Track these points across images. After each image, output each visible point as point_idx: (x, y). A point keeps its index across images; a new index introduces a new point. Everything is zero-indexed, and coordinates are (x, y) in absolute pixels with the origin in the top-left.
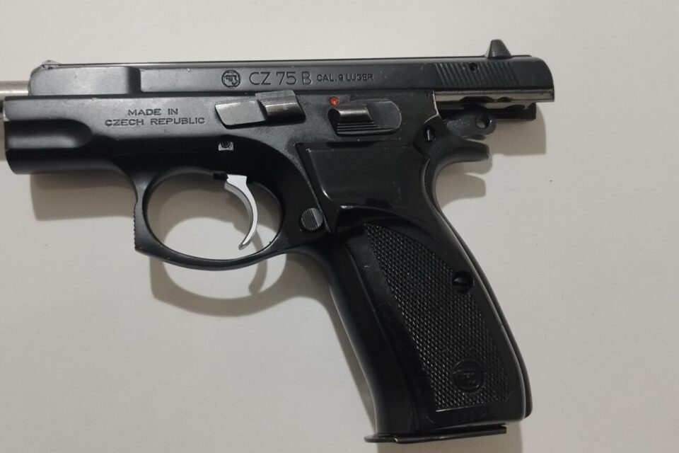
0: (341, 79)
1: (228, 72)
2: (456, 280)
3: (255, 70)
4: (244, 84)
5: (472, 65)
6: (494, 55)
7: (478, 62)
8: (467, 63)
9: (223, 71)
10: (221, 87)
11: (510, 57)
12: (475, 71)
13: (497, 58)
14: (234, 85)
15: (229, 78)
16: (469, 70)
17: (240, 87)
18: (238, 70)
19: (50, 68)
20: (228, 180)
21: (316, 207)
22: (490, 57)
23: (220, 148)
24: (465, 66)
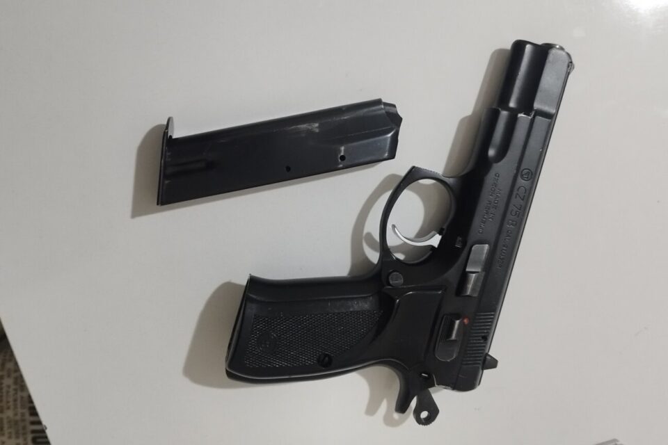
0: (504, 246)
1: (532, 174)
2: (327, 358)
3: (527, 192)
4: (521, 182)
5: (486, 338)
6: (488, 357)
7: (486, 343)
8: (488, 336)
9: (533, 170)
10: (523, 167)
11: (483, 370)
12: (481, 338)
13: (485, 358)
14: (522, 176)
15: (528, 173)
16: (483, 335)
17: (519, 178)
18: (531, 180)
19: (568, 66)
20: (438, 235)
21: (403, 284)
22: (487, 354)
23: (459, 239)
24: (487, 332)
